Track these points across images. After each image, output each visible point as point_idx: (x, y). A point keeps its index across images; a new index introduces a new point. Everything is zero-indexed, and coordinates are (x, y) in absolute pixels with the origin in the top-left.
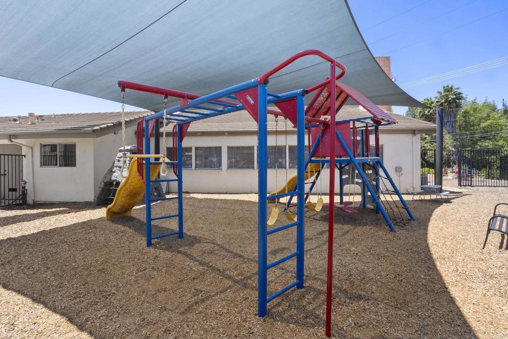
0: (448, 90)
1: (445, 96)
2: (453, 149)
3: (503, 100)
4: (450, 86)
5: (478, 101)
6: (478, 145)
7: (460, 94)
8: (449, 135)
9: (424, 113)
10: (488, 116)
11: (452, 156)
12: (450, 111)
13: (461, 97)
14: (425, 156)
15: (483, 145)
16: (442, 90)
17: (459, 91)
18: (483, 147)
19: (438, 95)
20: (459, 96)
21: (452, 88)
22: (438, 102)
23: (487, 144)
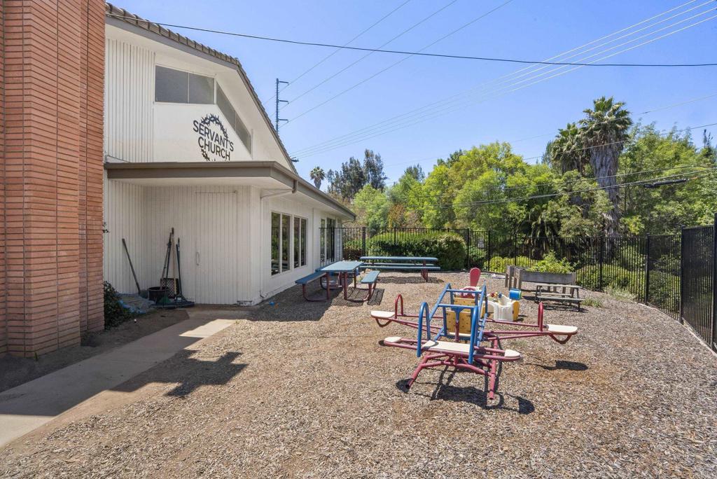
0: (604, 106)
1: (597, 117)
2: (610, 218)
3: (705, 131)
4: (607, 100)
5: (657, 128)
6: (656, 210)
7: (625, 113)
8: (603, 192)
9: (562, 150)
10: (677, 157)
11: (608, 230)
12: (605, 147)
13: (628, 119)
14: (559, 229)
15: (664, 210)
16: (592, 108)
17: (623, 108)
18: (664, 213)
19: (585, 117)
20: (622, 120)
21: (610, 103)
22: (585, 129)
23: (670, 209)
